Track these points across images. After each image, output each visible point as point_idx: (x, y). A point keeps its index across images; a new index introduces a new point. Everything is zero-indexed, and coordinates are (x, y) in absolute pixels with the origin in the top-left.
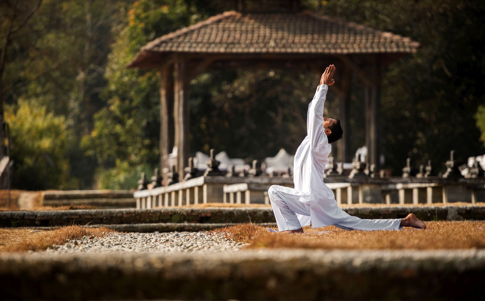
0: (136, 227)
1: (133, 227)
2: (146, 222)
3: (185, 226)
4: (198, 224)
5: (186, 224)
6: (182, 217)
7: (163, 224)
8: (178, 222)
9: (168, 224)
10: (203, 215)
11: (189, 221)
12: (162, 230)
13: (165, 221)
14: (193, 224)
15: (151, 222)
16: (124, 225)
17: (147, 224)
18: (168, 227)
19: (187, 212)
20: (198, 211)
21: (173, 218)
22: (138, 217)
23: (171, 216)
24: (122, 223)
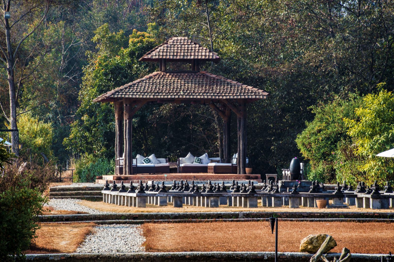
0: (106, 222)
1: (105, 222)
2: (110, 220)
3: (127, 221)
4: (132, 220)
5: (127, 220)
6: (126, 217)
7: (117, 220)
8: (124, 220)
9: (120, 220)
10: (135, 216)
11: (129, 219)
12: (117, 223)
13: (118, 219)
14: (130, 220)
15: (112, 219)
16: (101, 221)
17: (111, 221)
18: (119, 221)
19: (128, 215)
20: (133, 214)
21: (122, 217)
22: (107, 217)
23: (121, 217)
24: (100, 220)
